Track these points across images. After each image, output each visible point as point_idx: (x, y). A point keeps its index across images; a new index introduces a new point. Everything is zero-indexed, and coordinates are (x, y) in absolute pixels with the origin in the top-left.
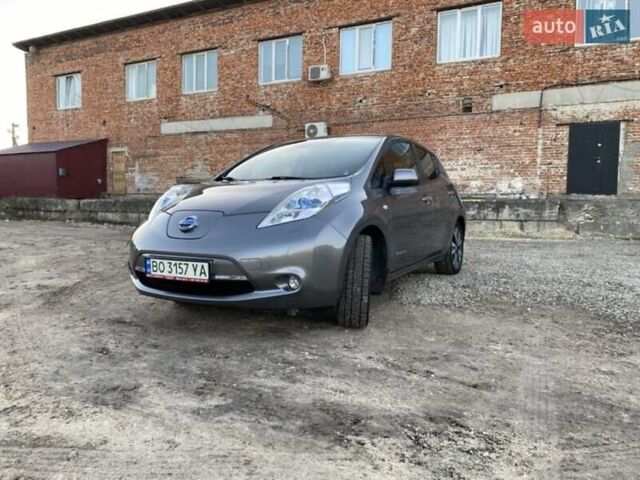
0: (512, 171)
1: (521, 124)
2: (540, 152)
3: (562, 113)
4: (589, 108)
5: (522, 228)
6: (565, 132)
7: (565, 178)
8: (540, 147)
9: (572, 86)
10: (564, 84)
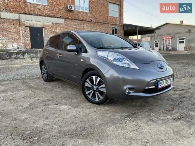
0: (12, 41)
1: (13, 24)
2: (21, 35)
3: (26, 23)
4: (34, 22)
5: (32, 60)
6: (28, 29)
7: (30, 44)
8: (21, 33)
9: (28, 14)
10: (25, 13)
